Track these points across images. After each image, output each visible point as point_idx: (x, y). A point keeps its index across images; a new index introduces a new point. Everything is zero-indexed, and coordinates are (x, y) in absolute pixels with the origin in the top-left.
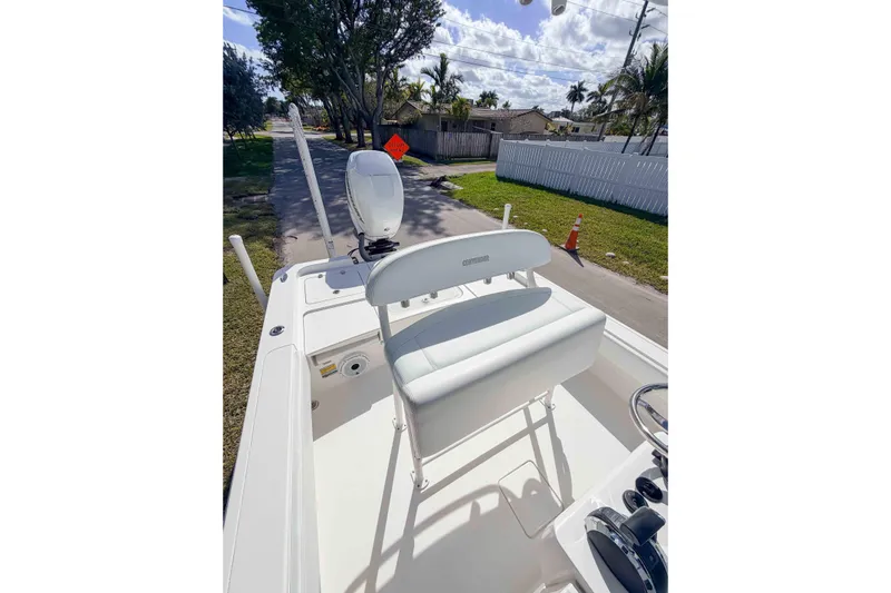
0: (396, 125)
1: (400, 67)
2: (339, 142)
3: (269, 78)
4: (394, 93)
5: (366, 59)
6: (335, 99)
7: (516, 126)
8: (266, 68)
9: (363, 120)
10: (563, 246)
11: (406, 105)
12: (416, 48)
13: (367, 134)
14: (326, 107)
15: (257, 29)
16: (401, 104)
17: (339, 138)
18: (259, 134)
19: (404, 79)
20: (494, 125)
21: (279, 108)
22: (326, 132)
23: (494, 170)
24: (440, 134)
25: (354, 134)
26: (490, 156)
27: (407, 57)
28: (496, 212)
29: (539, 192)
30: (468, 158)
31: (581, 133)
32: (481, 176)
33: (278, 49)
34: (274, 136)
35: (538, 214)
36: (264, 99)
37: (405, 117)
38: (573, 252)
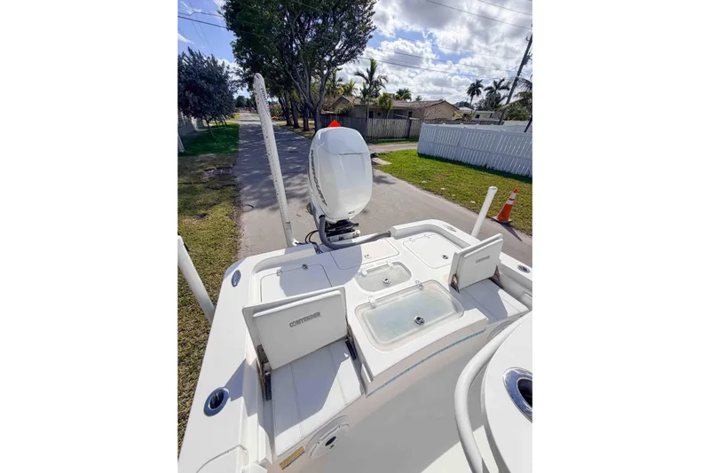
0: (334, 114)
1: (339, 70)
2: (289, 127)
3: (240, 81)
4: (332, 91)
5: (313, 65)
6: (288, 95)
7: (430, 114)
8: (238, 74)
9: (308, 110)
10: (495, 218)
11: (341, 99)
12: (352, 56)
13: (311, 122)
14: (280, 101)
15: (233, 46)
16: (337, 98)
17: (289, 124)
18: (229, 122)
19: (340, 80)
20: (410, 113)
21: (245, 103)
22: (279, 120)
23: (416, 148)
24: (369, 120)
25: (300, 122)
26: (410, 137)
27: (345, 61)
28: (424, 184)
29: (460, 168)
30: (391, 139)
31: (481, 118)
32: (406, 153)
33: (248, 60)
34: (240, 123)
35: (463, 187)
36: (235, 96)
37: (340, 108)
38: (507, 225)
